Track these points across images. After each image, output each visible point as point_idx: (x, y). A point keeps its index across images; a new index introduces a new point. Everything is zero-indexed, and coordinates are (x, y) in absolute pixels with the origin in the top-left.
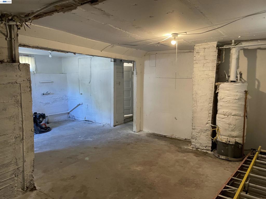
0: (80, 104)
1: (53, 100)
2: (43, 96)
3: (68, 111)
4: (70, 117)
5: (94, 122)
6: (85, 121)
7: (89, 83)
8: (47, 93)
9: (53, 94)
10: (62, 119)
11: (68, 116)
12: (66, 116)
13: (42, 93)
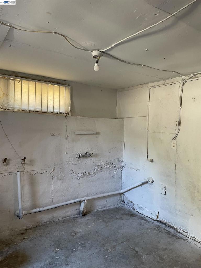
0: (147, 182)
1: (97, 168)
2: (78, 159)
3: (121, 189)
4: (124, 201)
5: (181, 232)
6: (157, 221)
7: (175, 138)
8: (86, 153)
9: (97, 156)
10: (109, 205)
11: (120, 199)
12: (117, 198)
13: (78, 153)
